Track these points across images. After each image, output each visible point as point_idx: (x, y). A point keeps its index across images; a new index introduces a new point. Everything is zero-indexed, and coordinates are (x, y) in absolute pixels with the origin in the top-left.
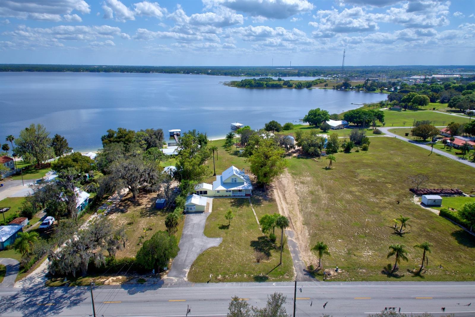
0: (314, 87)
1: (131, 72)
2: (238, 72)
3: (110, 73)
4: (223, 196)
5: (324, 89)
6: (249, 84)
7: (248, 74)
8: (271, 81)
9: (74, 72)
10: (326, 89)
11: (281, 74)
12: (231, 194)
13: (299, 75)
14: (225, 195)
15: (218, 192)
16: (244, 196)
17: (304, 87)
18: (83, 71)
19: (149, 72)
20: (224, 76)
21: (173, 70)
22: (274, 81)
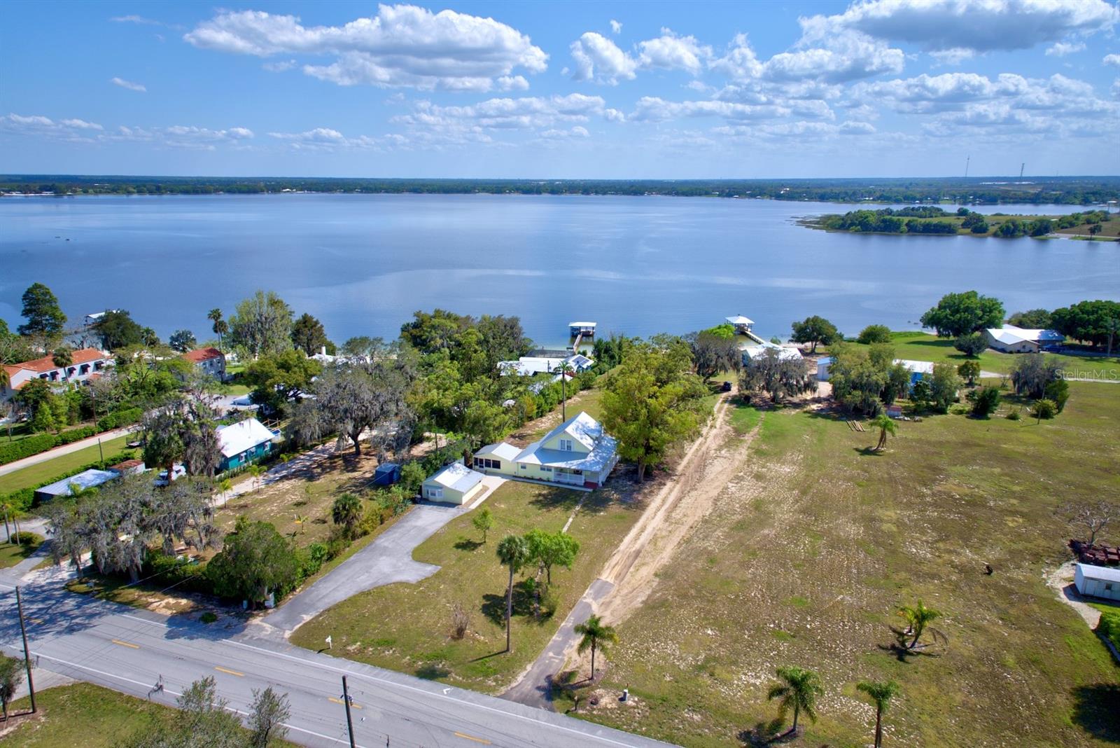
0: (1056, 235)
1: (605, 193)
2: (854, 193)
3: (562, 196)
4: (532, 479)
5: (1087, 239)
6: (860, 224)
7: (883, 198)
8: (934, 215)
9: (492, 193)
10: (1094, 239)
11: (980, 197)
12: (551, 476)
13: (1036, 200)
14: (537, 478)
15: (524, 467)
16: (581, 486)
17: (1025, 233)
18: (510, 192)
19: (642, 194)
20: (818, 203)
21: (697, 189)
22: (944, 215)
